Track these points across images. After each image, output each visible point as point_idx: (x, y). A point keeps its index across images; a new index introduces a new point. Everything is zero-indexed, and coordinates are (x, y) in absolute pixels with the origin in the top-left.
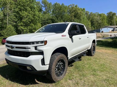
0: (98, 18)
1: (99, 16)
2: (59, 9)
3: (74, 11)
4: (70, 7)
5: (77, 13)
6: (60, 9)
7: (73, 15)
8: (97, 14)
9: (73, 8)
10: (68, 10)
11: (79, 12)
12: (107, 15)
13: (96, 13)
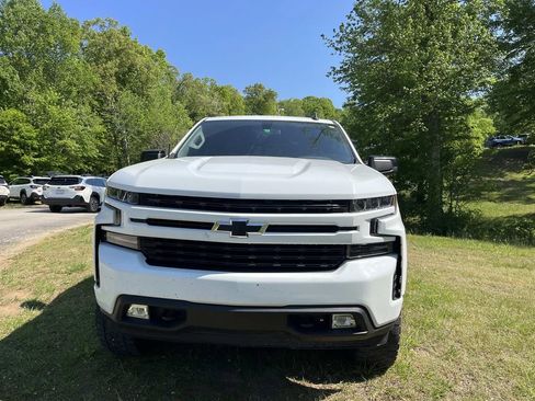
0: (215, 103)
1: (216, 94)
2: (37, 30)
3: (118, 53)
4: (95, 29)
5: (132, 65)
6: (43, 30)
7: (113, 72)
8: (209, 84)
9: (109, 38)
10: (85, 43)
11: (140, 61)
12: (245, 95)
13: (206, 80)
